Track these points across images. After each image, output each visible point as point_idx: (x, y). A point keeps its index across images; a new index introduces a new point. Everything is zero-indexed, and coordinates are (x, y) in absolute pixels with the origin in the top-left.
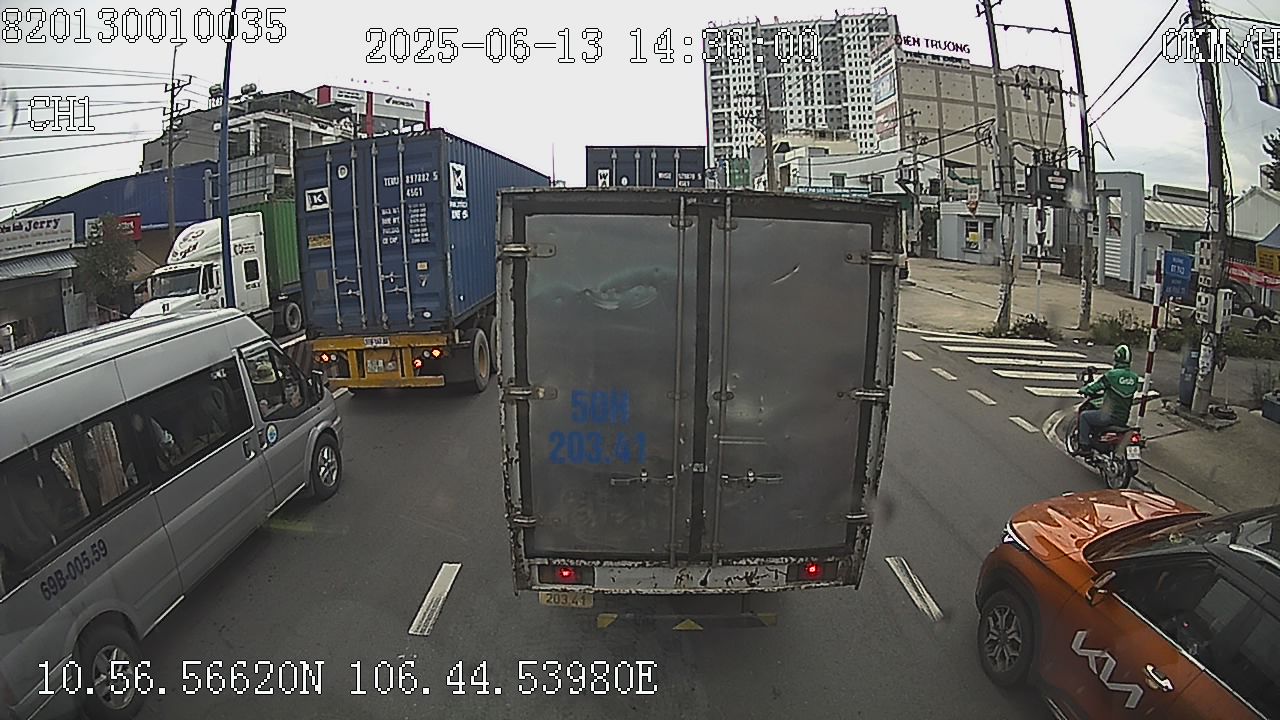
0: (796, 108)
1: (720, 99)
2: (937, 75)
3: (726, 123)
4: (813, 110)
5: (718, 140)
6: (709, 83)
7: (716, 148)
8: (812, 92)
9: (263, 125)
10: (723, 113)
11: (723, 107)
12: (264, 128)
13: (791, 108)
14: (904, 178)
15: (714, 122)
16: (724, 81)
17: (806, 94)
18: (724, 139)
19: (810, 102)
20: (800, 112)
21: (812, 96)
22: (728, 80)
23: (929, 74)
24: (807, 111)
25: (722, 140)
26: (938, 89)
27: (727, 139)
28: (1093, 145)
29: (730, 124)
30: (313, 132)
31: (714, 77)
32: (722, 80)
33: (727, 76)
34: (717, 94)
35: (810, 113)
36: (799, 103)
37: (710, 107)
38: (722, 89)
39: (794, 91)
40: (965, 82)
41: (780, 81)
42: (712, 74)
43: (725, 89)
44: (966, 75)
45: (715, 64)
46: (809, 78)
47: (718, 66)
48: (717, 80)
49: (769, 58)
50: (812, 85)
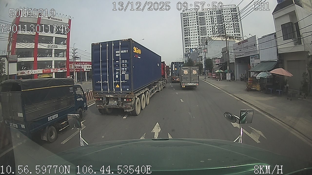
1: (187, 34)
5: (186, 46)
6: (183, 29)
7: (186, 49)
8: (215, 31)
10: (188, 38)
11: (188, 36)
15: (185, 41)
16: (188, 28)
17: (213, 31)
18: (188, 46)
22: (189, 28)
25: (187, 46)
27: (189, 46)
29: (190, 41)
31: (185, 27)
32: (187, 28)
33: (189, 27)
34: (186, 32)
36: (211, 34)
37: (184, 36)
38: (187, 30)
39: (209, 31)
41: (205, 28)
42: (184, 26)
43: (188, 31)
45: (185, 23)
46: (213, 27)
47: (186, 24)
48: (186, 28)
49: (201, 20)
50: (215, 29)
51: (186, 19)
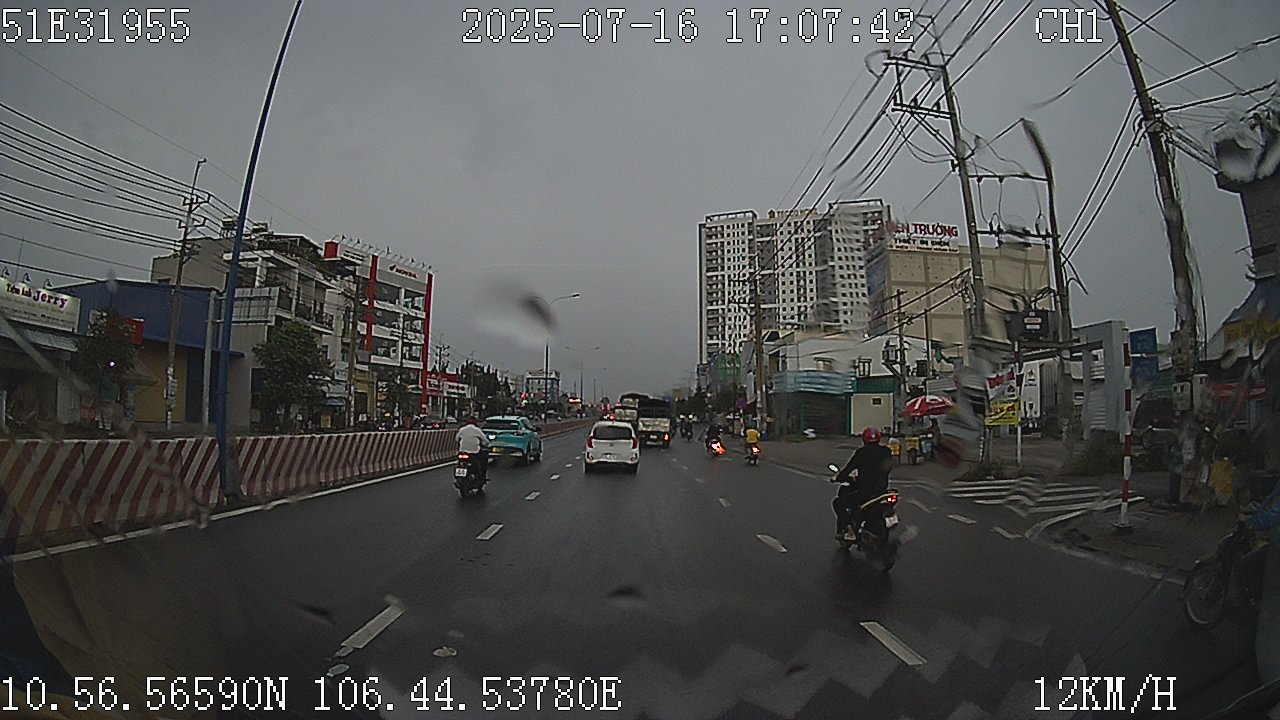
0: (789, 305)
1: (715, 295)
2: (925, 259)
3: (720, 320)
4: (805, 306)
5: (711, 338)
6: (704, 279)
7: (709, 345)
8: (805, 289)
9: (271, 265)
10: (718, 310)
11: (717, 304)
12: (272, 267)
13: (784, 305)
14: (891, 358)
15: (709, 319)
16: (720, 278)
17: (799, 290)
18: (718, 336)
19: (802, 299)
20: (792, 309)
21: (805, 292)
22: (723, 276)
23: (917, 260)
24: (799, 307)
25: (715, 338)
26: (927, 274)
27: (720, 337)
28: (1067, 283)
29: (724, 321)
30: (317, 282)
31: (709, 274)
32: (717, 276)
33: (723, 273)
34: (713, 290)
35: (803, 309)
36: (792, 300)
37: (704, 302)
38: (717, 285)
39: (788, 288)
40: (952, 265)
41: (775, 279)
42: (708, 271)
43: (720, 286)
44: (953, 259)
45: (711, 260)
46: (802, 274)
47: (714, 262)
48: (713, 276)
49: (764, 254)
50: (805, 281)
51: (714, 245)
